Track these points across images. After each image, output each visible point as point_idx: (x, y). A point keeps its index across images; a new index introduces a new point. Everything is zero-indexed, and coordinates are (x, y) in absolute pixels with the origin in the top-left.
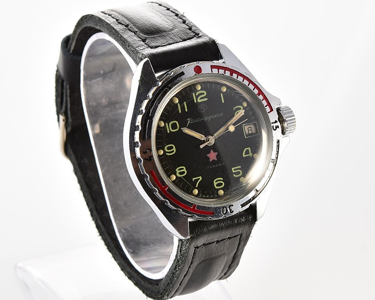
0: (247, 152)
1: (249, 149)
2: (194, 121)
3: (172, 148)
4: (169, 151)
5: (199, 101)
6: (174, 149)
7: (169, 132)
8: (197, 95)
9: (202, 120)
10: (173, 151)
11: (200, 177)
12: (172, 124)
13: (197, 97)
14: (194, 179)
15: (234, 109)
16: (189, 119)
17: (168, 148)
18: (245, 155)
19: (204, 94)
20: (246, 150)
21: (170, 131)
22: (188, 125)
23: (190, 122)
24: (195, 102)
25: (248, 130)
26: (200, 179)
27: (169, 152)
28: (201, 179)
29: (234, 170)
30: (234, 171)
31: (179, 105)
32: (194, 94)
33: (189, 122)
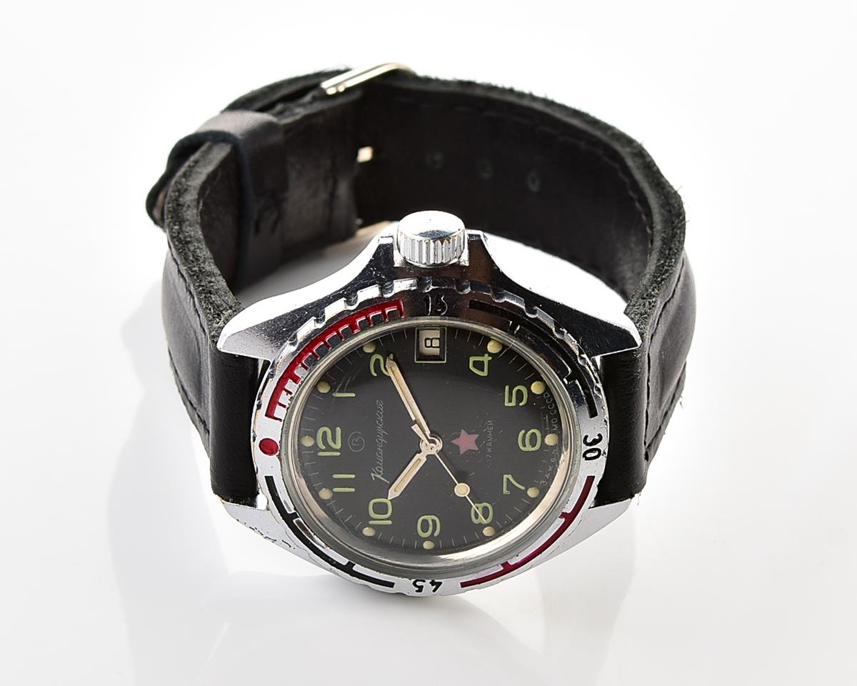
0: (479, 365)
1: (472, 359)
2: (380, 466)
3: (425, 523)
4: (431, 528)
5: (338, 446)
6: (429, 518)
7: (390, 522)
8: (324, 448)
9: (381, 448)
10: (434, 521)
11: (505, 476)
12: (375, 513)
13: (329, 449)
14: (505, 491)
15: (375, 375)
16: (372, 475)
17: (425, 529)
18: (483, 371)
19: (325, 433)
20: (474, 366)
21: (387, 519)
22: (386, 481)
23: (380, 474)
24: (339, 454)
25: (431, 346)
26: (508, 479)
27: (433, 529)
28: (510, 477)
29: (510, 401)
30: (513, 404)
31: (336, 490)
32: (321, 454)
33: (379, 476)
